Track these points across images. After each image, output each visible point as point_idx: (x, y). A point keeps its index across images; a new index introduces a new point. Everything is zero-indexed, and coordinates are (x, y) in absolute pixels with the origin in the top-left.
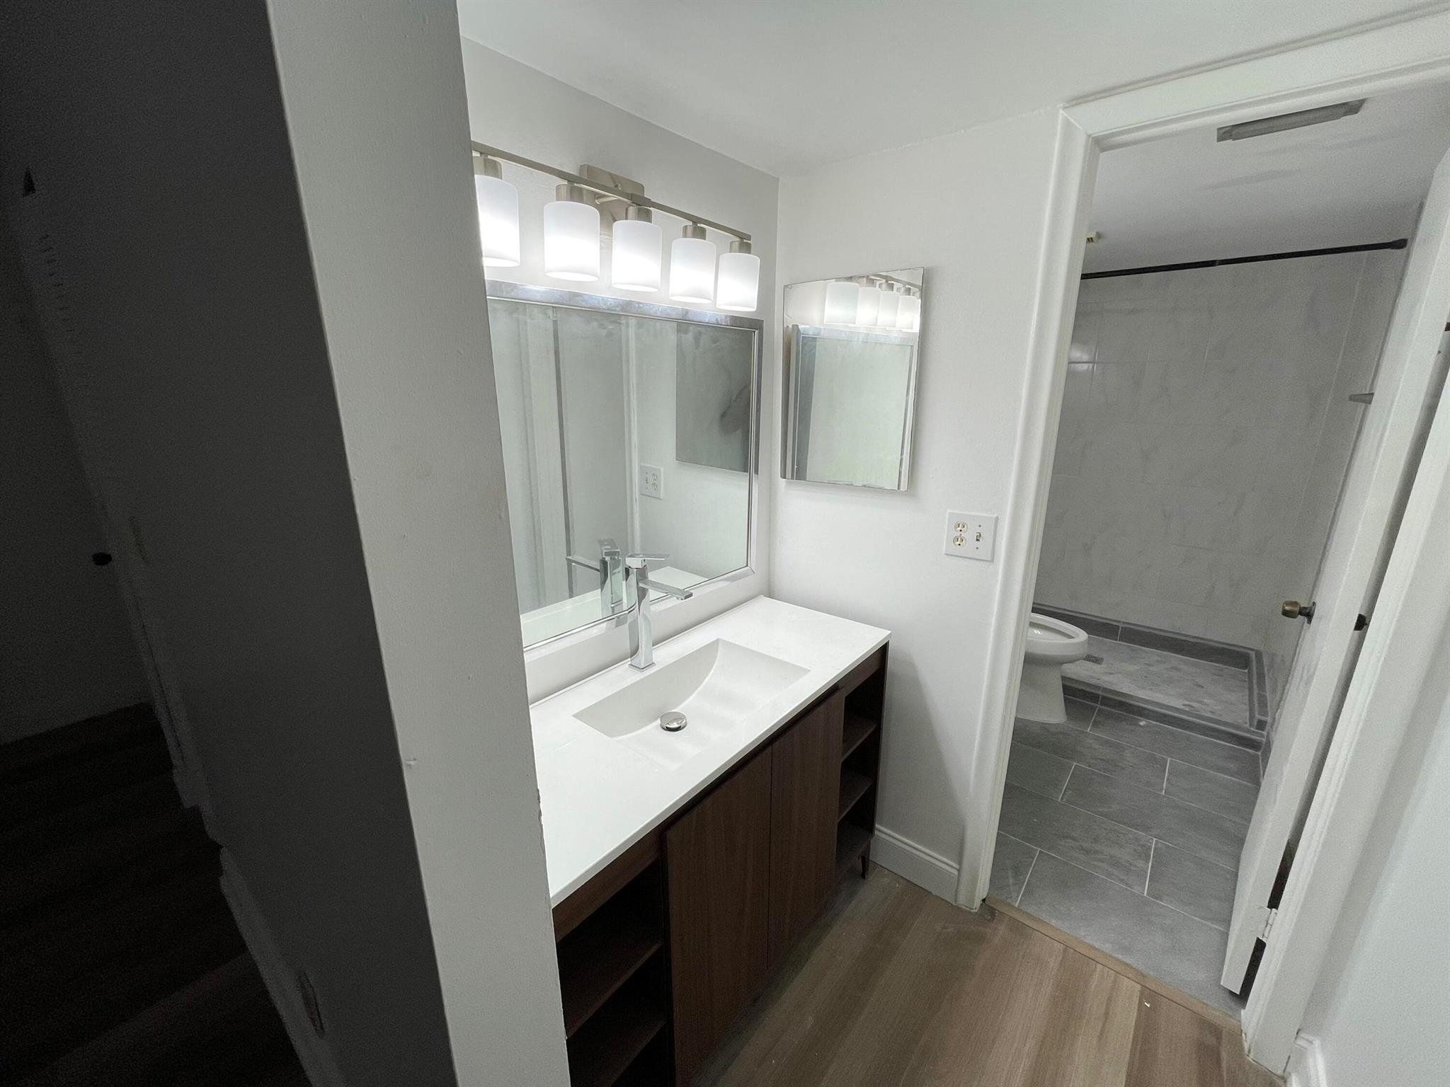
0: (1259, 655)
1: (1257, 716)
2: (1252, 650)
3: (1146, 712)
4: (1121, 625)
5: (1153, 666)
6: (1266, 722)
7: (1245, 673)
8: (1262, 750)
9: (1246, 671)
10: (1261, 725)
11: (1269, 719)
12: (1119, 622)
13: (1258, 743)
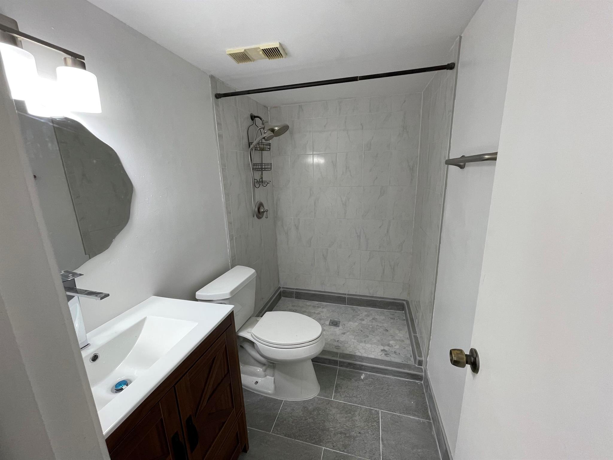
0: (408, 303)
1: (418, 358)
2: (404, 300)
3: (363, 367)
4: (347, 296)
5: (364, 320)
6: (422, 361)
7: (403, 313)
8: (423, 381)
9: (404, 312)
10: (420, 363)
11: (423, 359)
12: (345, 294)
13: (420, 376)
